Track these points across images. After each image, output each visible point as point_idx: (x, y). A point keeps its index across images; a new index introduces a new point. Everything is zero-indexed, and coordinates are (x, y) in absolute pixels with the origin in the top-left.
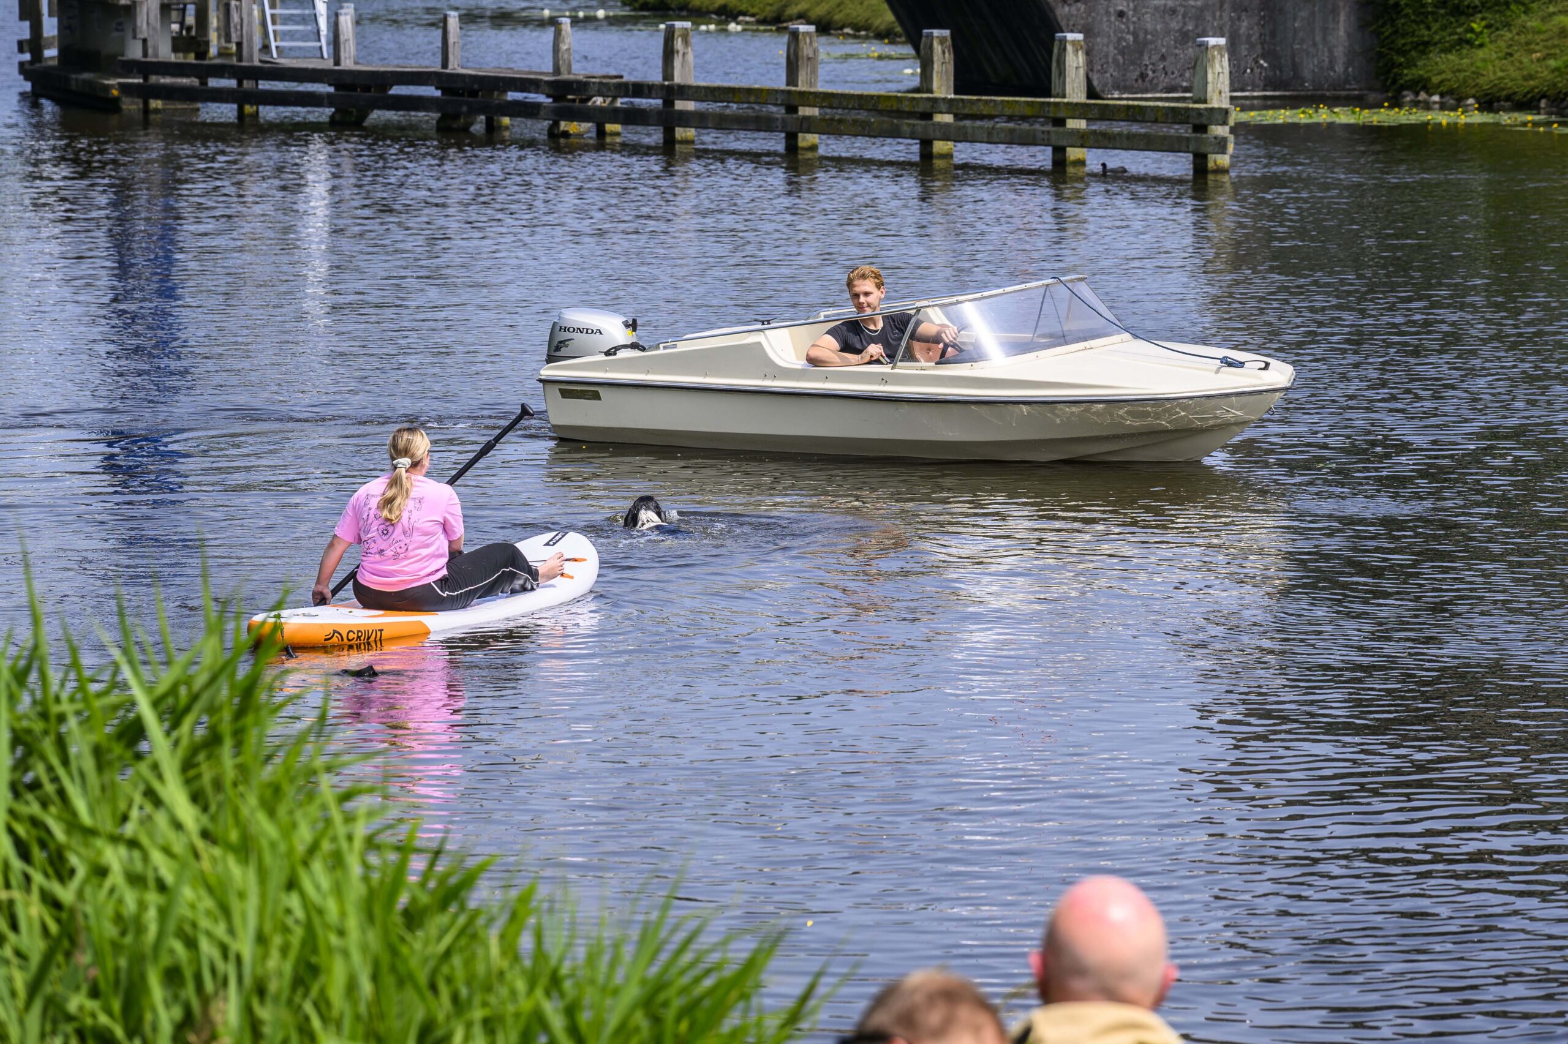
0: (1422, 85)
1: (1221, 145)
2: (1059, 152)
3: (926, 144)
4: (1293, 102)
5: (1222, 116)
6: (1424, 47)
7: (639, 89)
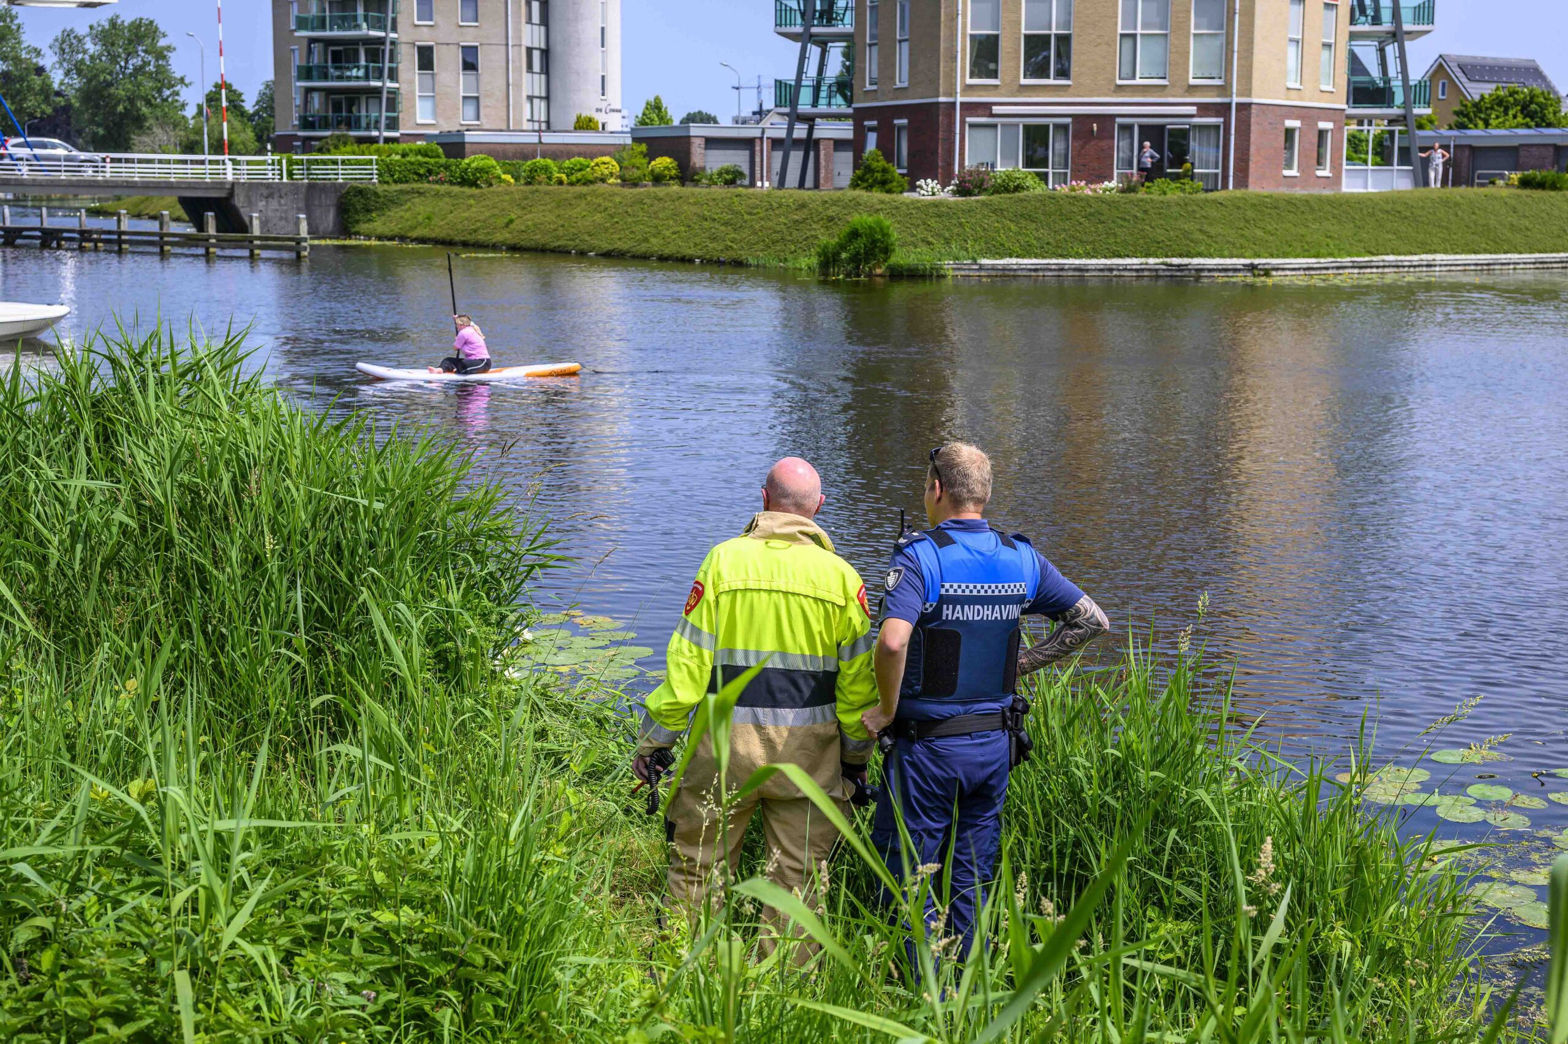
0: (357, 233)
1: (305, 249)
2: (252, 251)
3: (207, 249)
4: (319, 238)
5: (305, 240)
6: (357, 222)
7: (109, 232)
